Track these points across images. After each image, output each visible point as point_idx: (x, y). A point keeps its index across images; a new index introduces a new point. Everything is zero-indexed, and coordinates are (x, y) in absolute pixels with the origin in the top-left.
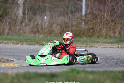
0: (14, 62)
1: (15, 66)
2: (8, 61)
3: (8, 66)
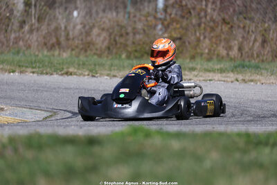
1: (7, 120)
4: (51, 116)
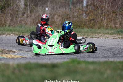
0: (15, 53)
1: (17, 57)
2: (10, 52)
3: (9, 57)
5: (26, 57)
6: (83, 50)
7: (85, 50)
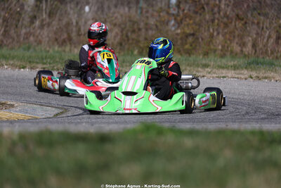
0: (14, 109)
1: (17, 116)
2: (2, 105)
4: (62, 113)
5: (39, 117)
6: (199, 105)
7: (203, 104)
